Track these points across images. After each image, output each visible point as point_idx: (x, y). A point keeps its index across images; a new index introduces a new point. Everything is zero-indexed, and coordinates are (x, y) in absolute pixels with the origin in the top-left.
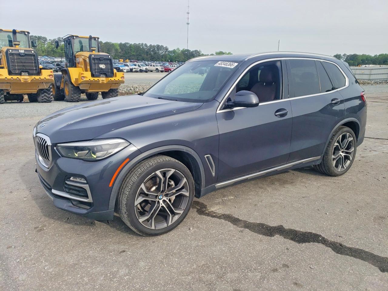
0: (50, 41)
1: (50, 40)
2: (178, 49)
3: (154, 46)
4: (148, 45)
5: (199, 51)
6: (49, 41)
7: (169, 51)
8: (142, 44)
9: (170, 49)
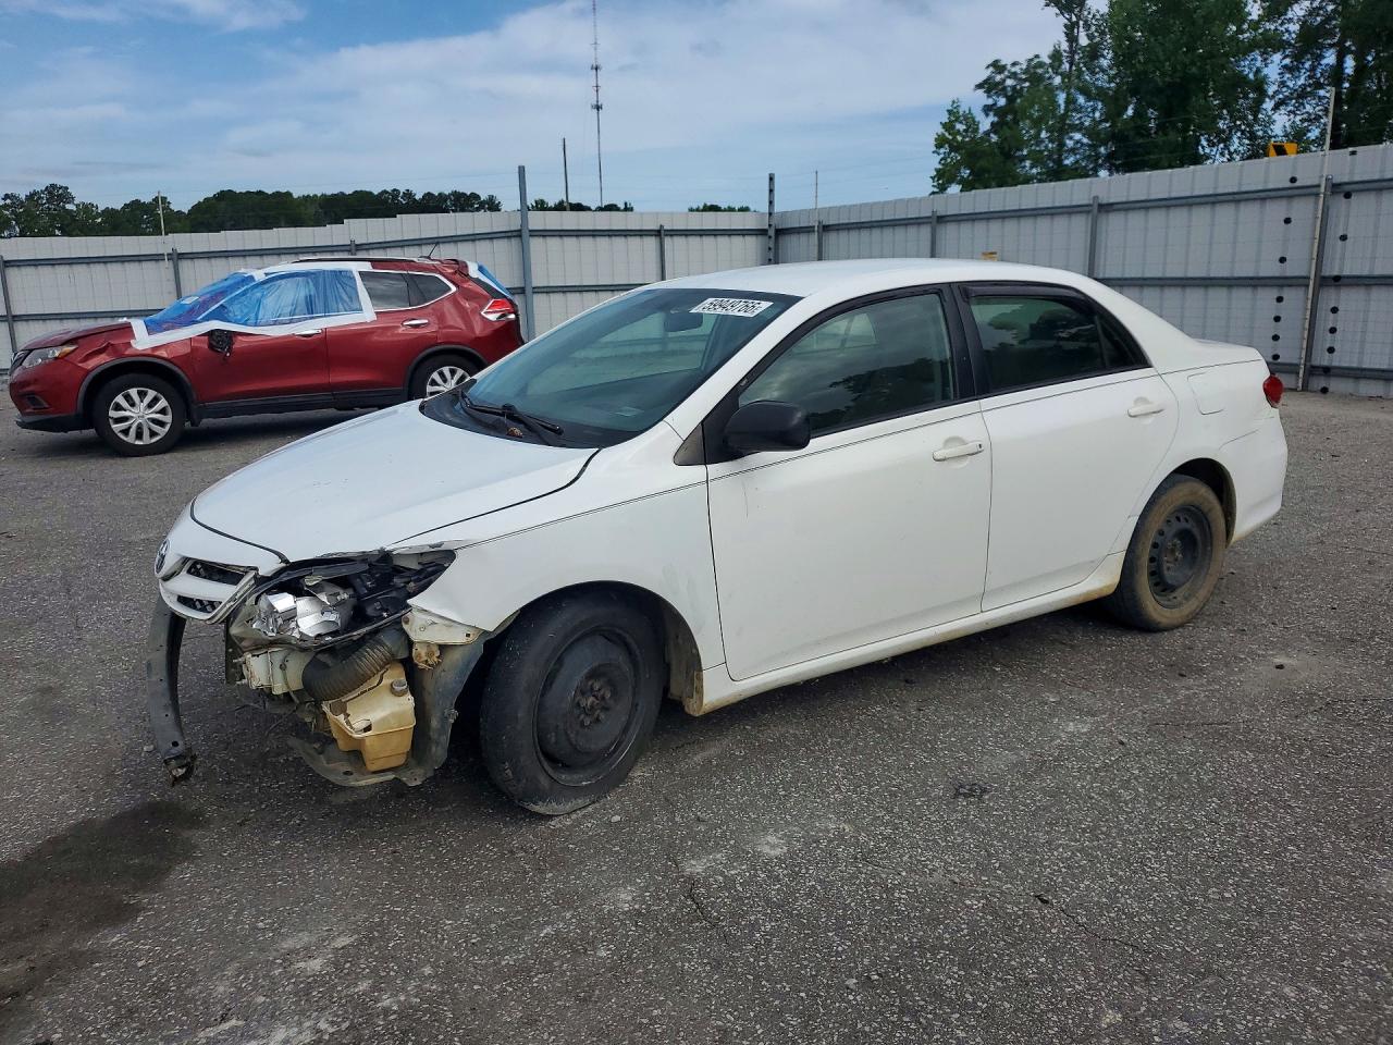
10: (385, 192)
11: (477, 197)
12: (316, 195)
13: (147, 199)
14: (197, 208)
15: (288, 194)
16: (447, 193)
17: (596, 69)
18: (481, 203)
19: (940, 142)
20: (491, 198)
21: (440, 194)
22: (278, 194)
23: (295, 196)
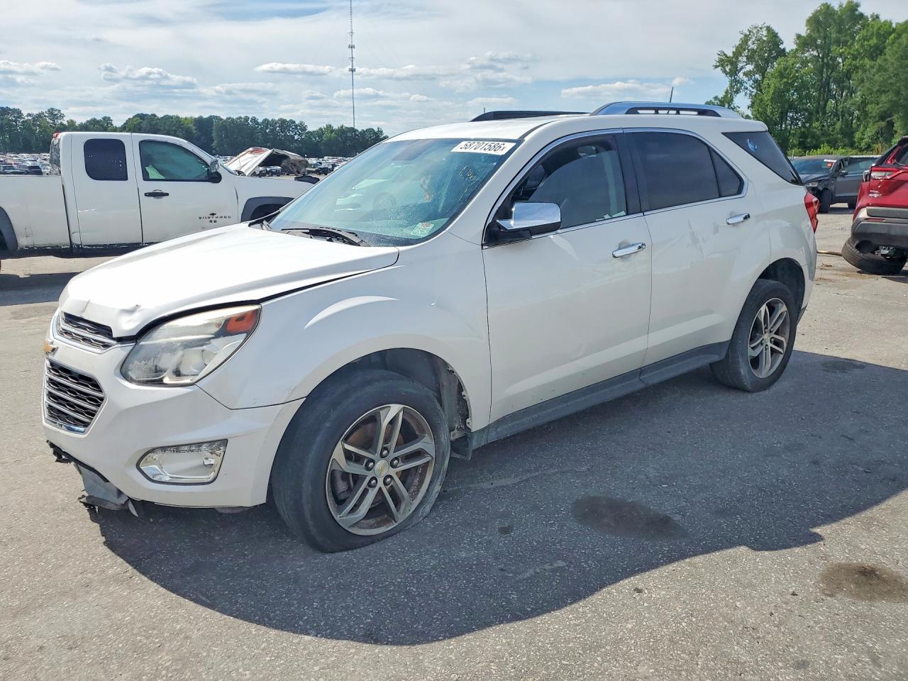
0: (30, 118)
1: (29, 115)
2: (329, 127)
3: (273, 123)
4: (260, 121)
5: (376, 130)
6: (26, 118)
7: (308, 132)
8: (247, 119)
9: (311, 128)
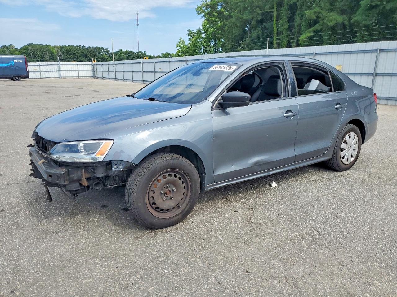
10: (77, 46)
11: (103, 48)
12: (57, 46)
13: (7, 45)
14: (22, 48)
15: (49, 45)
16: (94, 47)
17: (137, 14)
18: (104, 50)
19: (178, 46)
20: (107, 49)
21: (93, 47)
22: (47, 45)
23: (52, 46)
